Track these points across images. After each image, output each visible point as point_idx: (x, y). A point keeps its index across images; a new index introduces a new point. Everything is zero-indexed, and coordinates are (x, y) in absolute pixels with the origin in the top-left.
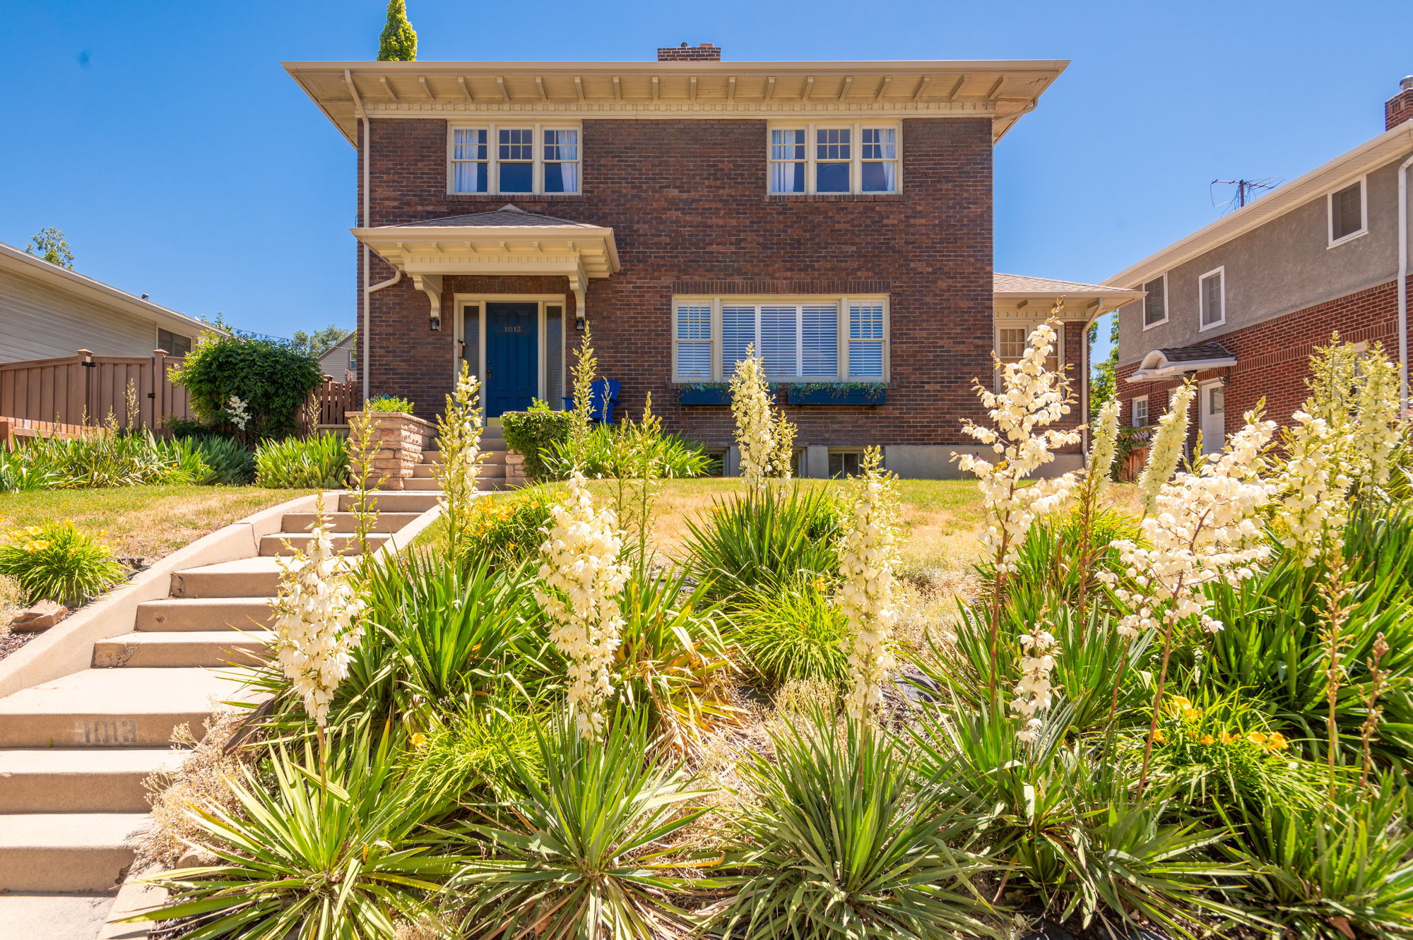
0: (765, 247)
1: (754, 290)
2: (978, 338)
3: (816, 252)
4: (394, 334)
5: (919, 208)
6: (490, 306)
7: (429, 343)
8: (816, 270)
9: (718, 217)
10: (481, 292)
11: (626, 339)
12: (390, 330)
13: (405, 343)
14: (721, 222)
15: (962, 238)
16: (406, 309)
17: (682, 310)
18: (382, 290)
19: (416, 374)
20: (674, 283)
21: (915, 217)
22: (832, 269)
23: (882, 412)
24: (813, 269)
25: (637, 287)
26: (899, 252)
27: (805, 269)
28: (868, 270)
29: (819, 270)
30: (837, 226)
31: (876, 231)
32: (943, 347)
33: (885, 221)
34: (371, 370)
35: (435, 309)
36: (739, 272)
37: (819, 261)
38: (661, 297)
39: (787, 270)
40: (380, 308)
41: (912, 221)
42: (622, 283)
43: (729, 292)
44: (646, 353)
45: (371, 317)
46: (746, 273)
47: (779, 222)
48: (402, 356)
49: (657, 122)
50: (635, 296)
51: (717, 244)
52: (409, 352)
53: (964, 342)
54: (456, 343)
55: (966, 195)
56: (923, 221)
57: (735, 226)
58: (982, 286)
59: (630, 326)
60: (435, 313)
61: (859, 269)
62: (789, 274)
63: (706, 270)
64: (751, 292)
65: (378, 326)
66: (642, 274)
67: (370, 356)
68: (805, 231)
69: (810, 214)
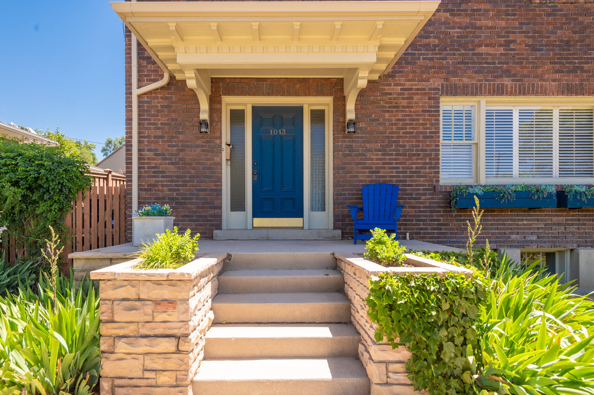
0: (533, 48)
1: (523, 92)
3: (586, 53)
4: (162, 137)
6: (256, 110)
7: (197, 146)
8: (586, 72)
9: (488, 19)
10: (250, 95)
11: (394, 142)
12: (159, 133)
13: (174, 146)
14: (490, 23)
16: (174, 111)
17: (447, 113)
18: (150, 92)
19: (185, 177)
20: (442, 85)
24: (582, 70)
25: (406, 89)
27: (574, 71)
29: (589, 71)
34: (139, 172)
35: (204, 111)
36: (508, 73)
37: (587, 63)
38: (430, 99)
39: (556, 72)
40: (149, 111)
42: (390, 85)
43: (498, 94)
44: (414, 155)
45: (139, 119)
46: (515, 75)
47: (549, 23)
48: (170, 159)
50: (404, 99)
51: (486, 46)
52: (177, 155)
54: (224, 146)
57: (504, 28)
59: (399, 129)
60: (204, 116)
62: (557, 76)
63: (476, 72)
64: (520, 94)
65: (146, 129)
66: (411, 76)
67: (139, 159)
68: (575, 33)
69: (581, 15)
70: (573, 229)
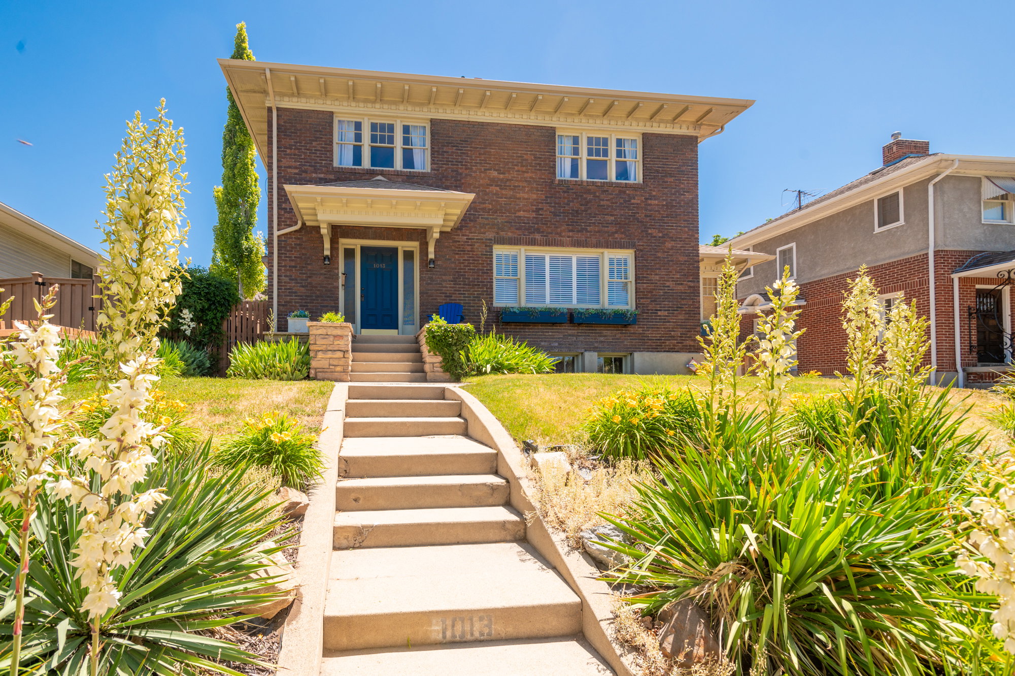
0: (555, 214)
1: (548, 244)
2: (691, 281)
3: (589, 219)
4: (296, 267)
5: (654, 193)
6: (364, 249)
7: (321, 274)
8: (589, 232)
9: (525, 193)
10: (359, 238)
11: (462, 275)
12: (293, 264)
13: (304, 274)
14: (526, 196)
15: (680, 215)
16: (304, 248)
17: (499, 256)
18: (286, 234)
19: (312, 296)
20: (495, 237)
21: (651, 199)
22: (599, 232)
23: (631, 329)
24: (587, 231)
25: (470, 239)
26: (641, 222)
27: (581, 231)
28: (622, 233)
29: (591, 232)
30: (602, 203)
31: (627, 207)
32: (669, 287)
33: (633, 201)
34: (278, 292)
35: (327, 249)
36: (538, 231)
37: (590, 226)
38: (486, 246)
39: (570, 231)
40: (286, 247)
41: (649, 202)
42: (459, 235)
43: (532, 245)
44: (476, 285)
45: (278, 253)
46: (543, 232)
47: (564, 198)
48: (301, 283)
49: (482, 124)
50: (468, 245)
51: (524, 211)
52: (306, 280)
53: (682, 284)
54: (340, 275)
55: (682, 186)
56: (656, 202)
57: (535, 199)
58: (692, 247)
59: (465, 266)
60: (327, 253)
61: (616, 232)
62: (571, 234)
63: (517, 229)
64: (546, 245)
65: (283, 260)
66: (473, 230)
67: (278, 282)
68: (581, 205)
69: (585, 193)
70: (581, 338)
